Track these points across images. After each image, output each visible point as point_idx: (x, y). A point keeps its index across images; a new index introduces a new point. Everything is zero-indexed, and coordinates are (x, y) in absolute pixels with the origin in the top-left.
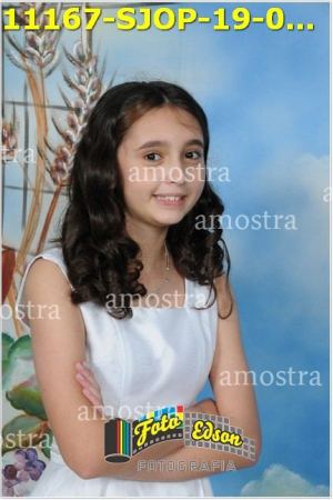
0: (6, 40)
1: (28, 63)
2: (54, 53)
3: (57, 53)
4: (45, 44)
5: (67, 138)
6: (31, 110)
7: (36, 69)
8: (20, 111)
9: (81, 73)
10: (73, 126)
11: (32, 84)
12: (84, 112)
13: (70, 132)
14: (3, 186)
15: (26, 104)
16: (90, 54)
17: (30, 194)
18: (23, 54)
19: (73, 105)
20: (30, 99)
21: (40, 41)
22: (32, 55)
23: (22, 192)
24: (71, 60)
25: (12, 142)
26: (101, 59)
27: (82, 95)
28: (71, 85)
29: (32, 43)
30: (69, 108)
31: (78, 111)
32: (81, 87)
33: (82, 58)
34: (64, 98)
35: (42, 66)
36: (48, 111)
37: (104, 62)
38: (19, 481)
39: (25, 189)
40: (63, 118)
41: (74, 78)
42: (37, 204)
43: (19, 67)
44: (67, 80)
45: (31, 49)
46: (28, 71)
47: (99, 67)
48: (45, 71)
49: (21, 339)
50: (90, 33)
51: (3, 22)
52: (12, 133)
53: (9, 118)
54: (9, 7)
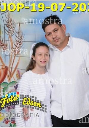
0: (5, 30)
1: (9, 34)
3: (14, 32)
4: (12, 30)
5: (16, 46)
6: (10, 42)
8: (8, 42)
9: (19, 35)
10: (17, 44)
11: (10, 37)
12: (19, 41)
13: (17, 45)
14: (5, 56)
15: (9, 41)
17: (10, 57)
18: (8, 32)
19: (17, 40)
20: (10, 40)
21: (11, 30)
23: (8, 56)
24: (17, 33)
25: (6, 48)
27: (19, 39)
28: (17, 37)
29: (10, 30)
30: (17, 41)
31: (18, 41)
32: (19, 37)
33: (19, 32)
34: (16, 39)
35: (11, 34)
36: (13, 42)
37: (23, 33)
38: (10, 109)
39: (9, 56)
40: (15, 43)
41: (17, 36)
42: (11, 58)
43: (7, 34)
44: (16, 36)
45: (10, 31)
46: (9, 35)
48: (12, 35)
49: (9, 83)
50: (20, 28)
51: (4, 27)
52: (6, 46)
53: (6, 43)
54: (6, 25)
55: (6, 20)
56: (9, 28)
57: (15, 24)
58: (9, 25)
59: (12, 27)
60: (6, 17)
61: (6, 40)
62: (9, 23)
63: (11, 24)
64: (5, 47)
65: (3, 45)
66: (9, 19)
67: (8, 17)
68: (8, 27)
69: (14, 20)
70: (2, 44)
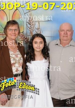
3: (34, 28)
7: (31, 30)
8: (29, 36)
9: (38, 31)
11: (31, 33)
15: (30, 35)
18: (30, 28)
20: (31, 35)
24: (36, 29)
26: (41, 29)
29: (31, 27)
33: (38, 29)
35: (32, 30)
44: (36, 32)
46: (30, 31)
48: (33, 31)
50: (39, 25)
51: (27, 24)
53: (28, 38)
54: (28, 22)
56: (31, 25)
57: (36, 22)
58: (30, 23)
59: (32, 25)
61: (28, 35)
62: (30, 21)
63: (32, 22)
64: (27, 40)
65: (26, 39)
68: (29, 24)
70: (24, 37)
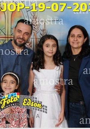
2: (38, 29)
9: (43, 33)
11: (35, 35)
15: (33, 38)
16: (45, 29)
20: (34, 37)
21: (36, 27)
22: (35, 30)
25: (31, 45)
26: (47, 30)
33: (43, 30)
34: (40, 37)
35: (36, 32)
36: (37, 39)
44: (41, 34)
47: (46, 32)
48: (37, 32)
50: (45, 26)
52: (31, 43)
53: (30, 41)
55: (31, 17)
56: (34, 25)
59: (37, 25)
60: (32, 15)
64: (29, 45)
66: (35, 17)
67: (33, 15)
69: (39, 18)
